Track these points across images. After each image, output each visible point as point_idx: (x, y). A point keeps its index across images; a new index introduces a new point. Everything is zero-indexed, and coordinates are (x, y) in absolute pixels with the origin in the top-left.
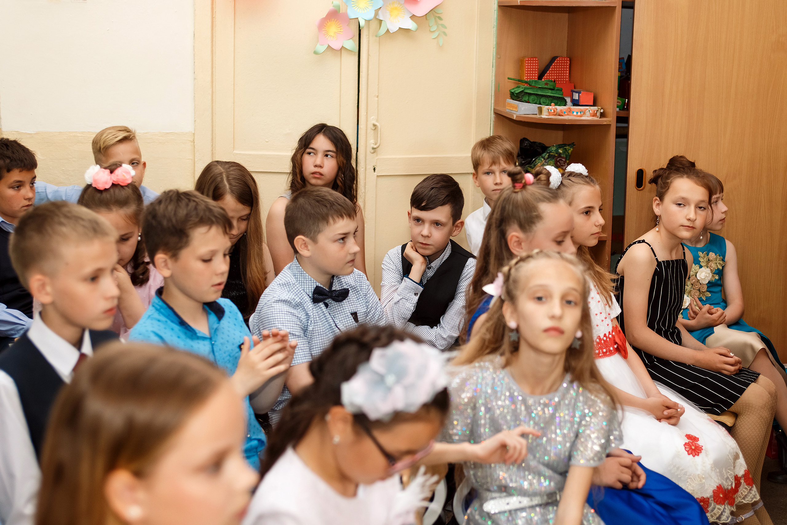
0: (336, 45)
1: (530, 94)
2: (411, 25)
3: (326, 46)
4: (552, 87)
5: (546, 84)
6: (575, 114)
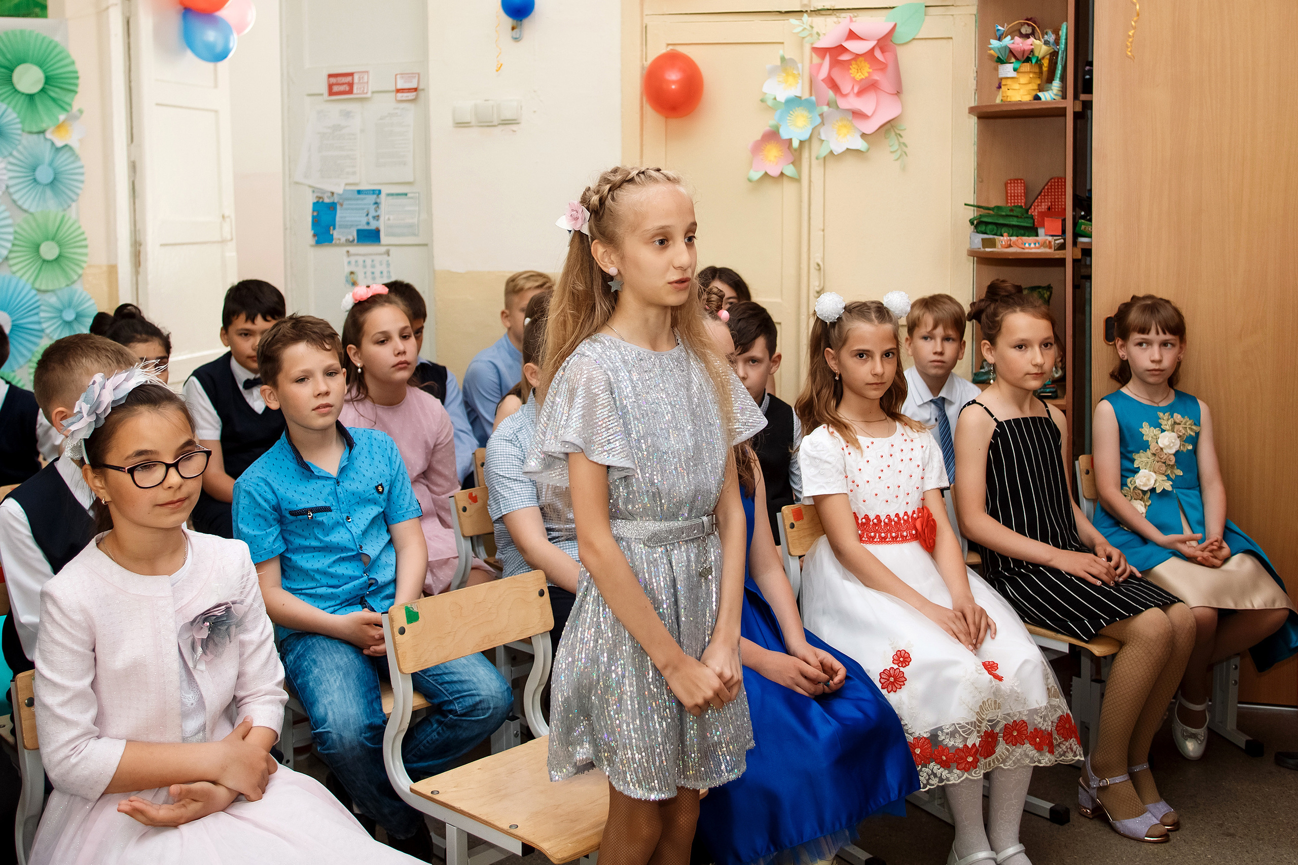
0: (774, 172)
1: (987, 223)
2: (861, 145)
3: (761, 173)
4: (1019, 215)
5: (1012, 210)
6: (1027, 245)
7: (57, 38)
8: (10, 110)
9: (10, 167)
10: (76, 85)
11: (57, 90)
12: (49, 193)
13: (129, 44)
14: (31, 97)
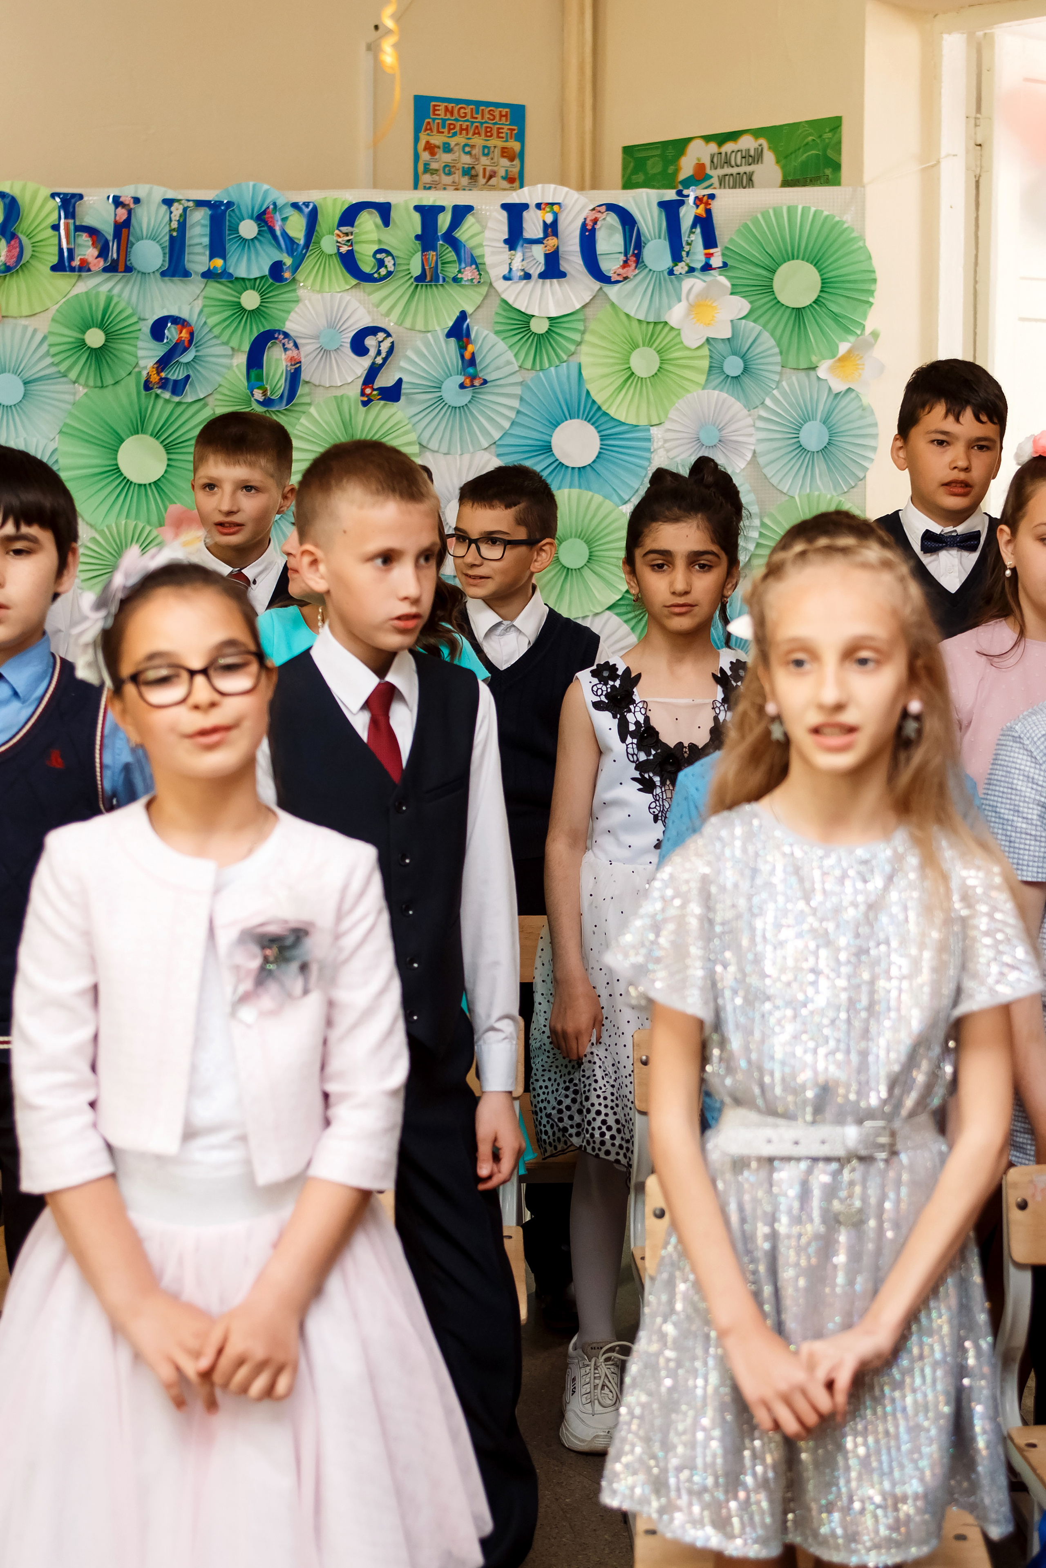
7: (848, 219)
8: (766, 335)
9: (760, 424)
10: (871, 292)
11: (842, 300)
12: (820, 466)
13: (977, 219)
14: (799, 312)
